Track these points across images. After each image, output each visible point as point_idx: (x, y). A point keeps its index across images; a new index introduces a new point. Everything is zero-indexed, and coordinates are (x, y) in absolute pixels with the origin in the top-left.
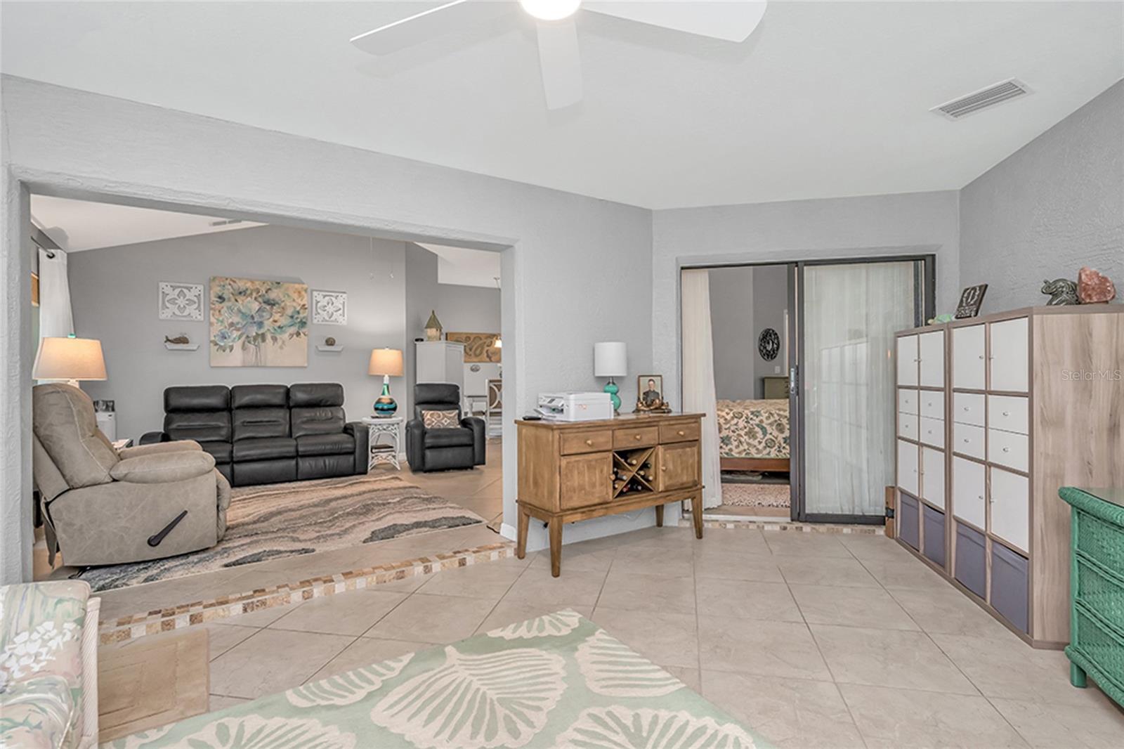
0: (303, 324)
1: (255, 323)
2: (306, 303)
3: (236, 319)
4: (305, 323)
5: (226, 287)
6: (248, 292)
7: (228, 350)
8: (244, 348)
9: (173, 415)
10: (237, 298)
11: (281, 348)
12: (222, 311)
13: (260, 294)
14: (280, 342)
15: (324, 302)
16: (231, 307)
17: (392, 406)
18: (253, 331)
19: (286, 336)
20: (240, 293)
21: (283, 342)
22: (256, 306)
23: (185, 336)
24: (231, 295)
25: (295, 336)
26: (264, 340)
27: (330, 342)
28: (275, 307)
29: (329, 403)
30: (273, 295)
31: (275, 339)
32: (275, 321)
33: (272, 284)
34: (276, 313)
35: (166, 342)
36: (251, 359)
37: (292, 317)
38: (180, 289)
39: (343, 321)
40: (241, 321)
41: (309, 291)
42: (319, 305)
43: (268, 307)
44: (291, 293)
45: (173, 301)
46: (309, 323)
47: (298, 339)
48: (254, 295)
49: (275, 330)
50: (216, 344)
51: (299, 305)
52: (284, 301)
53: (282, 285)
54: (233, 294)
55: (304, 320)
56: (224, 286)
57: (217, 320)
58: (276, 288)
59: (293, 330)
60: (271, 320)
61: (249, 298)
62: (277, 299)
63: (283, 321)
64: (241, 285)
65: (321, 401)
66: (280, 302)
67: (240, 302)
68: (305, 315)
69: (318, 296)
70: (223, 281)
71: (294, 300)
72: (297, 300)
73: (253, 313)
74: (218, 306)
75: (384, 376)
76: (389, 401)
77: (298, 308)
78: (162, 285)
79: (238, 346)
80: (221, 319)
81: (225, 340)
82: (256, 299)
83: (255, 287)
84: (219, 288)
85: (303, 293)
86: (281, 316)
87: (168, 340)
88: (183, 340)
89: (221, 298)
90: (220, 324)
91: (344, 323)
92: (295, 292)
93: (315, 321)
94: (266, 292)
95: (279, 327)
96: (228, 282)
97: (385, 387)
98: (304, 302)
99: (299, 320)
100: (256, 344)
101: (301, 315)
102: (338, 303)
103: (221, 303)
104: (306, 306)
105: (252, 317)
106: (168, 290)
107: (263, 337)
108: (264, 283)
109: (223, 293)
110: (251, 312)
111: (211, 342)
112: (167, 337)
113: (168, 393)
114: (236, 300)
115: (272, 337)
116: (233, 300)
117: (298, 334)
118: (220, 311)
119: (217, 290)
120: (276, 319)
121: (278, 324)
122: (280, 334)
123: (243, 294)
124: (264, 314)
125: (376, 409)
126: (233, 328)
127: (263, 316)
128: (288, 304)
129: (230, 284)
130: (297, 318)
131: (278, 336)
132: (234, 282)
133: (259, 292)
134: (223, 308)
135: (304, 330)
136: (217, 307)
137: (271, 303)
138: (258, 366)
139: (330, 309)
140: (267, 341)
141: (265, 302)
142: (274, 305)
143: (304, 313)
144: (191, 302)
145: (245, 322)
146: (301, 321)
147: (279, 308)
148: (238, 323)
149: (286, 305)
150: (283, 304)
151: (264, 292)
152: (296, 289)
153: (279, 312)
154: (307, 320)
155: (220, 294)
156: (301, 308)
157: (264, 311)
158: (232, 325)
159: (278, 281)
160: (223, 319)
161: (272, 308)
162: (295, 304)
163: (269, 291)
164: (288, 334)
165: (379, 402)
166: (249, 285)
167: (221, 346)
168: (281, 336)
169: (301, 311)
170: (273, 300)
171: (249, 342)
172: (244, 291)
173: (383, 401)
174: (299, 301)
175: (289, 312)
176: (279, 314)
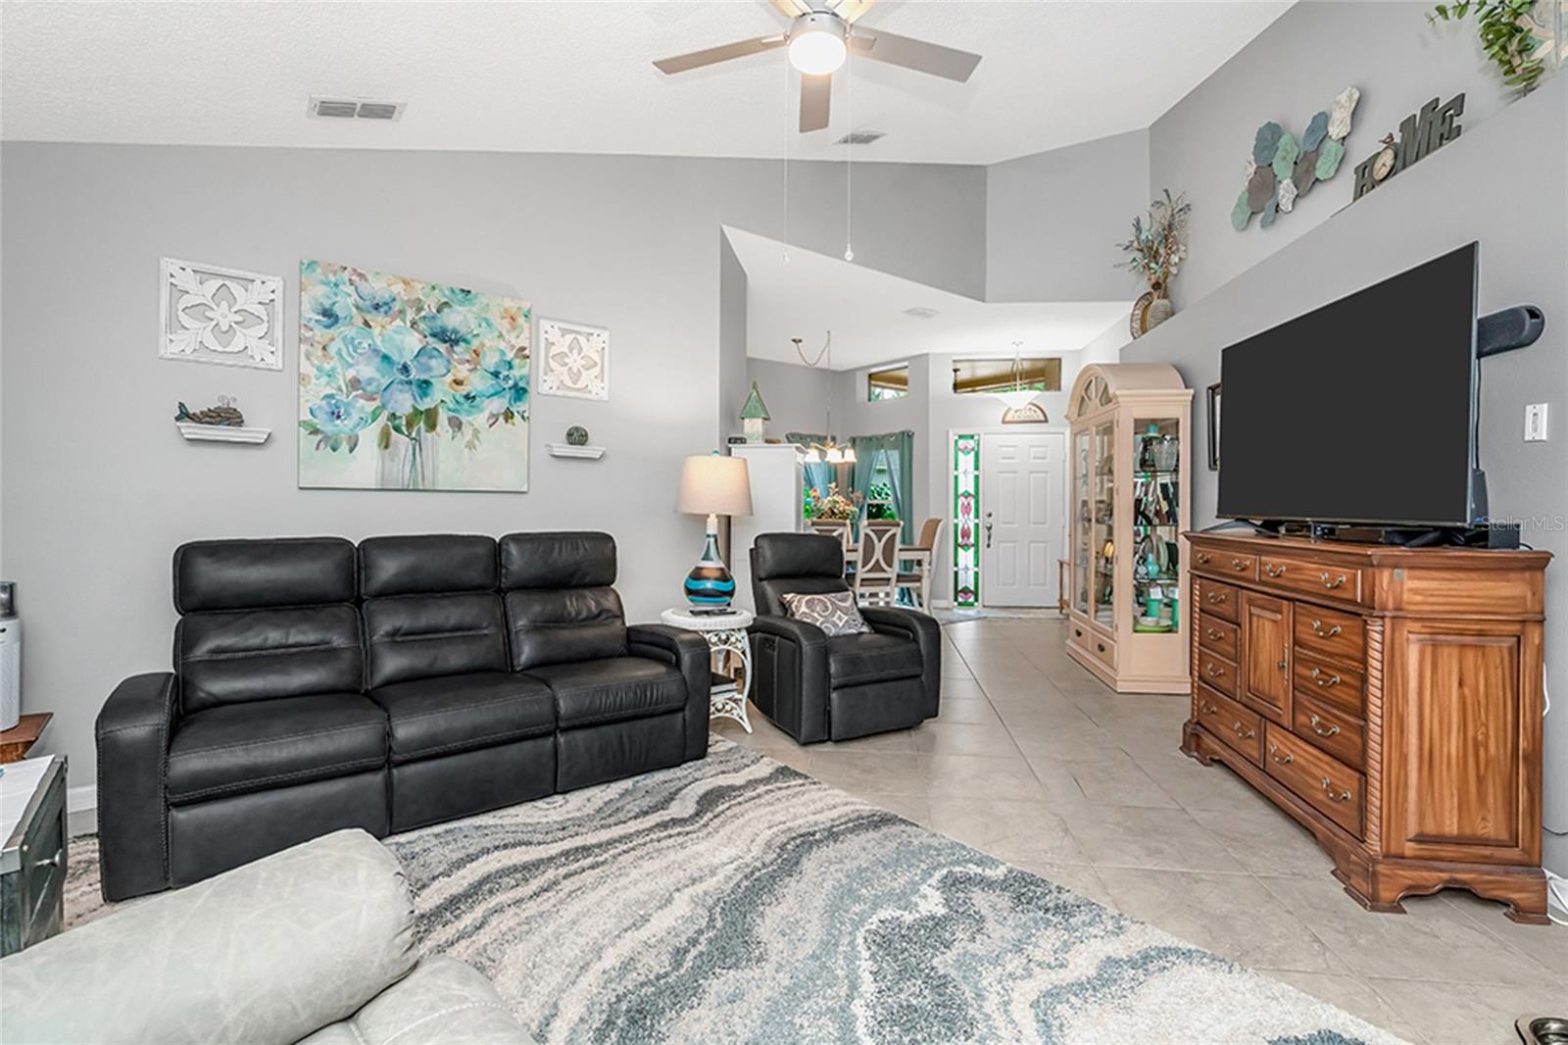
0: (520, 392)
1: (410, 383)
2: (526, 345)
3: (367, 371)
4: (524, 390)
5: (341, 287)
6: (397, 306)
7: (344, 447)
8: (385, 442)
9: (199, 620)
10: (368, 317)
11: (470, 446)
12: (332, 349)
13: (423, 314)
14: (467, 431)
15: (562, 344)
16: (353, 339)
17: (725, 587)
18: (404, 402)
19: (481, 419)
20: (377, 307)
21: (476, 432)
22: (413, 342)
23: (232, 405)
24: (354, 310)
25: (501, 418)
26: (432, 426)
27: (577, 437)
28: (456, 348)
29: (587, 580)
30: (452, 320)
31: (456, 424)
32: (458, 383)
33: (453, 291)
34: (461, 362)
35: (178, 419)
36: (401, 471)
37: (496, 375)
38: (220, 282)
39: (599, 390)
40: (378, 376)
41: (533, 317)
42: (554, 351)
43: (442, 347)
44: (494, 316)
45: (198, 310)
46: (531, 389)
47: (509, 425)
48: (410, 315)
49: (458, 402)
50: (315, 431)
51: (513, 347)
52: (477, 335)
53: (476, 296)
54: (357, 307)
55: (522, 384)
56: (336, 285)
57: (319, 369)
58: (461, 304)
59: (498, 405)
60: (449, 378)
61: (398, 322)
62: (463, 330)
63: (478, 383)
64: (378, 287)
65: (572, 575)
66: (469, 337)
67: (376, 330)
68: (525, 371)
69: (549, 330)
70: (335, 273)
71: (501, 336)
72: (507, 336)
73: (408, 358)
74: (320, 334)
75: (708, 516)
76: (717, 574)
77: (510, 356)
78: (169, 265)
79: (369, 435)
80: (327, 367)
81: (338, 422)
82: (413, 324)
83: (413, 297)
84: (324, 289)
85: (521, 320)
86: (470, 371)
87: (184, 415)
88: (227, 416)
89: (330, 316)
90: (325, 379)
91: (604, 395)
92: (503, 318)
93: (544, 388)
94: (438, 311)
95: (467, 397)
96: (346, 275)
97: (712, 540)
98: (522, 342)
99: (511, 383)
100: (414, 435)
101: (516, 373)
102: (591, 348)
103: (328, 327)
104: (527, 352)
105: (405, 369)
106: (185, 280)
107: (431, 418)
108: (434, 288)
109: (334, 304)
110: (401, 356)
111: (301, 423)
112: (181, 405)
113: (186, 558)
114: (367, 324)
115: (450, 420)
116: (359, 322)
117: (508, 415)
118: (324, 348)
119: (319, 293)
120: (460, 377)
121: (464, 390)
122: (470, 413)
123: (382, 310)
124: (433, 363)
125: (690, 592)
126: (360, 392)
127: (429, 369)
128: (488, 343)
129: (351, 282)
130: (507, 377)
131: (464, 418)
132: (361, 276)
133: (420, 310)
134: (333, 339)
135: (520, 407)
136: (317, 339)
137: (450, 338)
138: (414, 490)
139: (575, 361)
140: (438, 428)
141: (434, 335)
142: (456, 342)
143: (521, 367)
144: (246, 318)
145: (385, 382)
146: (516, 385)
147: (467, 351)
148: (370, 381)
149: (483, 345)
150: (475, 343)
151: (434, 311)
152: (506, 310)
153: (468, 361)
154: (528, 383)
155: (327, 304)
156: (516, 356)
157: (431, 357)
158: (355, 384)
159: (467, 289)
160: (333, 369)
161: (451, 351)
162: (502, 345)
163: (446, 310)
164: (486, 414)
165: (697, 575)
166: (398, 288)
167: (326, 438)
168: (470, 419)
169: (516, 362)
170: (455, 331)
171: (397, 429)
172: (386, 304)
173: (705, 573)
174: (512, 337)
175: (490, 361)
176: (467, 366)
